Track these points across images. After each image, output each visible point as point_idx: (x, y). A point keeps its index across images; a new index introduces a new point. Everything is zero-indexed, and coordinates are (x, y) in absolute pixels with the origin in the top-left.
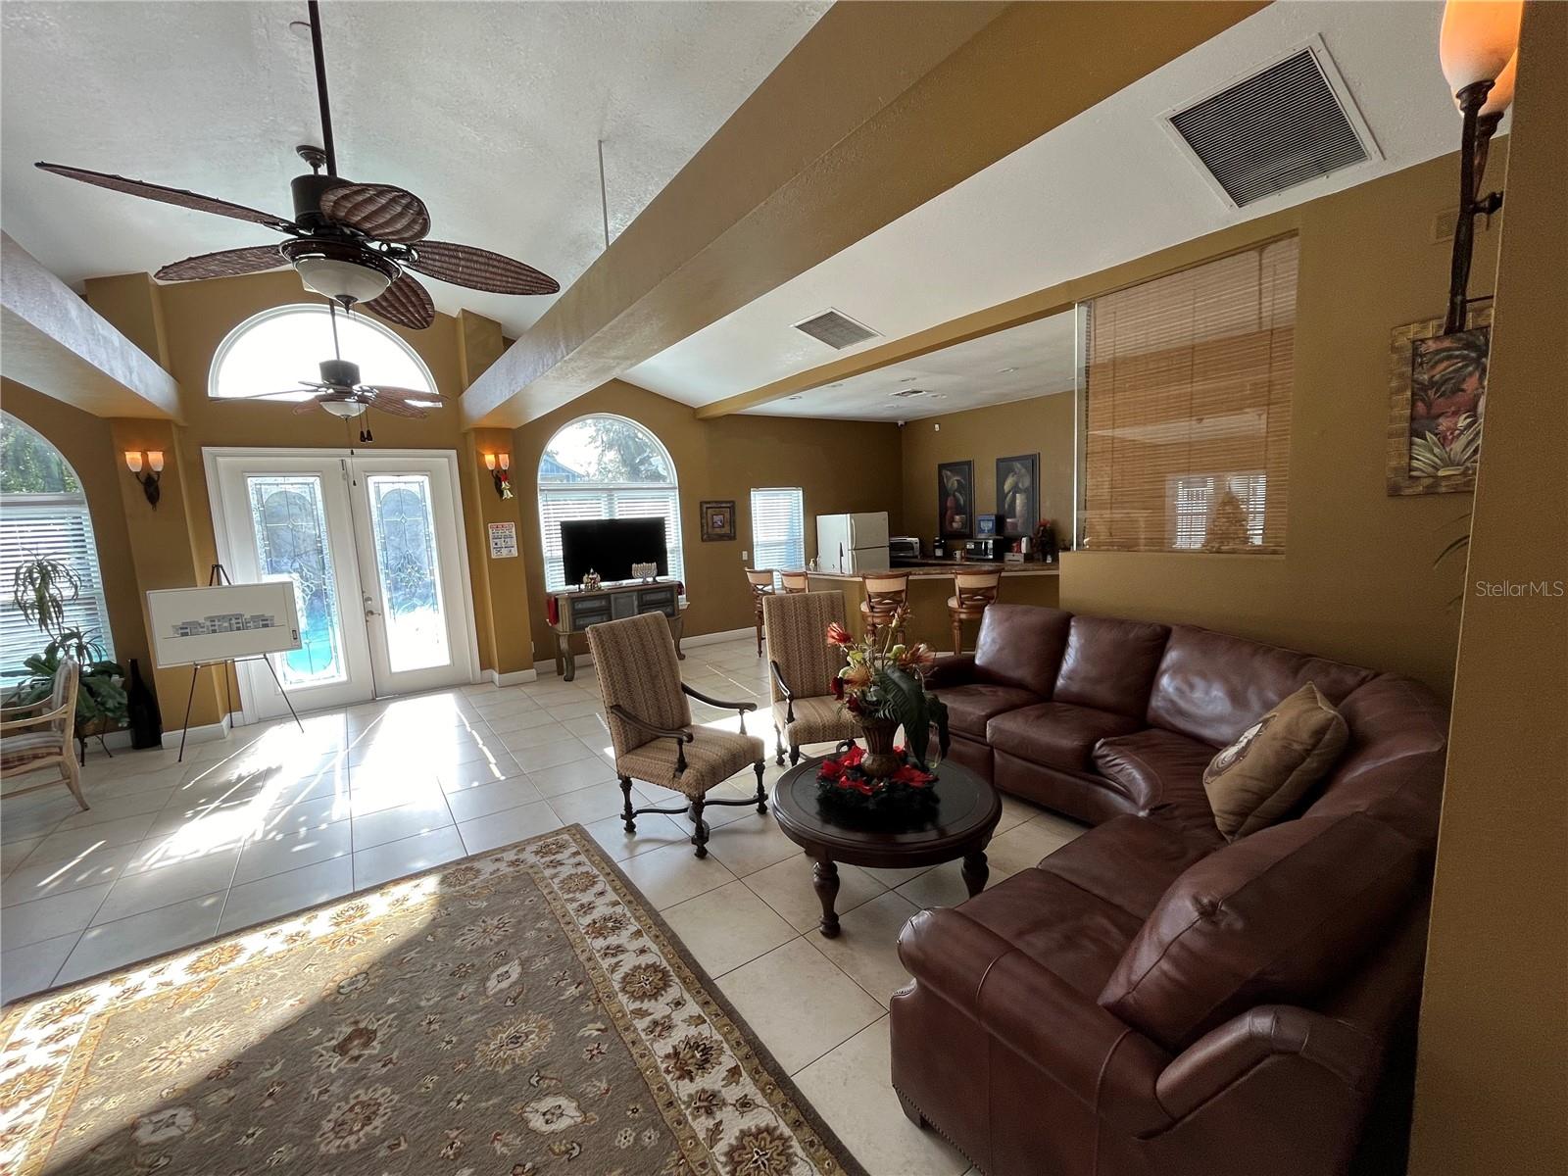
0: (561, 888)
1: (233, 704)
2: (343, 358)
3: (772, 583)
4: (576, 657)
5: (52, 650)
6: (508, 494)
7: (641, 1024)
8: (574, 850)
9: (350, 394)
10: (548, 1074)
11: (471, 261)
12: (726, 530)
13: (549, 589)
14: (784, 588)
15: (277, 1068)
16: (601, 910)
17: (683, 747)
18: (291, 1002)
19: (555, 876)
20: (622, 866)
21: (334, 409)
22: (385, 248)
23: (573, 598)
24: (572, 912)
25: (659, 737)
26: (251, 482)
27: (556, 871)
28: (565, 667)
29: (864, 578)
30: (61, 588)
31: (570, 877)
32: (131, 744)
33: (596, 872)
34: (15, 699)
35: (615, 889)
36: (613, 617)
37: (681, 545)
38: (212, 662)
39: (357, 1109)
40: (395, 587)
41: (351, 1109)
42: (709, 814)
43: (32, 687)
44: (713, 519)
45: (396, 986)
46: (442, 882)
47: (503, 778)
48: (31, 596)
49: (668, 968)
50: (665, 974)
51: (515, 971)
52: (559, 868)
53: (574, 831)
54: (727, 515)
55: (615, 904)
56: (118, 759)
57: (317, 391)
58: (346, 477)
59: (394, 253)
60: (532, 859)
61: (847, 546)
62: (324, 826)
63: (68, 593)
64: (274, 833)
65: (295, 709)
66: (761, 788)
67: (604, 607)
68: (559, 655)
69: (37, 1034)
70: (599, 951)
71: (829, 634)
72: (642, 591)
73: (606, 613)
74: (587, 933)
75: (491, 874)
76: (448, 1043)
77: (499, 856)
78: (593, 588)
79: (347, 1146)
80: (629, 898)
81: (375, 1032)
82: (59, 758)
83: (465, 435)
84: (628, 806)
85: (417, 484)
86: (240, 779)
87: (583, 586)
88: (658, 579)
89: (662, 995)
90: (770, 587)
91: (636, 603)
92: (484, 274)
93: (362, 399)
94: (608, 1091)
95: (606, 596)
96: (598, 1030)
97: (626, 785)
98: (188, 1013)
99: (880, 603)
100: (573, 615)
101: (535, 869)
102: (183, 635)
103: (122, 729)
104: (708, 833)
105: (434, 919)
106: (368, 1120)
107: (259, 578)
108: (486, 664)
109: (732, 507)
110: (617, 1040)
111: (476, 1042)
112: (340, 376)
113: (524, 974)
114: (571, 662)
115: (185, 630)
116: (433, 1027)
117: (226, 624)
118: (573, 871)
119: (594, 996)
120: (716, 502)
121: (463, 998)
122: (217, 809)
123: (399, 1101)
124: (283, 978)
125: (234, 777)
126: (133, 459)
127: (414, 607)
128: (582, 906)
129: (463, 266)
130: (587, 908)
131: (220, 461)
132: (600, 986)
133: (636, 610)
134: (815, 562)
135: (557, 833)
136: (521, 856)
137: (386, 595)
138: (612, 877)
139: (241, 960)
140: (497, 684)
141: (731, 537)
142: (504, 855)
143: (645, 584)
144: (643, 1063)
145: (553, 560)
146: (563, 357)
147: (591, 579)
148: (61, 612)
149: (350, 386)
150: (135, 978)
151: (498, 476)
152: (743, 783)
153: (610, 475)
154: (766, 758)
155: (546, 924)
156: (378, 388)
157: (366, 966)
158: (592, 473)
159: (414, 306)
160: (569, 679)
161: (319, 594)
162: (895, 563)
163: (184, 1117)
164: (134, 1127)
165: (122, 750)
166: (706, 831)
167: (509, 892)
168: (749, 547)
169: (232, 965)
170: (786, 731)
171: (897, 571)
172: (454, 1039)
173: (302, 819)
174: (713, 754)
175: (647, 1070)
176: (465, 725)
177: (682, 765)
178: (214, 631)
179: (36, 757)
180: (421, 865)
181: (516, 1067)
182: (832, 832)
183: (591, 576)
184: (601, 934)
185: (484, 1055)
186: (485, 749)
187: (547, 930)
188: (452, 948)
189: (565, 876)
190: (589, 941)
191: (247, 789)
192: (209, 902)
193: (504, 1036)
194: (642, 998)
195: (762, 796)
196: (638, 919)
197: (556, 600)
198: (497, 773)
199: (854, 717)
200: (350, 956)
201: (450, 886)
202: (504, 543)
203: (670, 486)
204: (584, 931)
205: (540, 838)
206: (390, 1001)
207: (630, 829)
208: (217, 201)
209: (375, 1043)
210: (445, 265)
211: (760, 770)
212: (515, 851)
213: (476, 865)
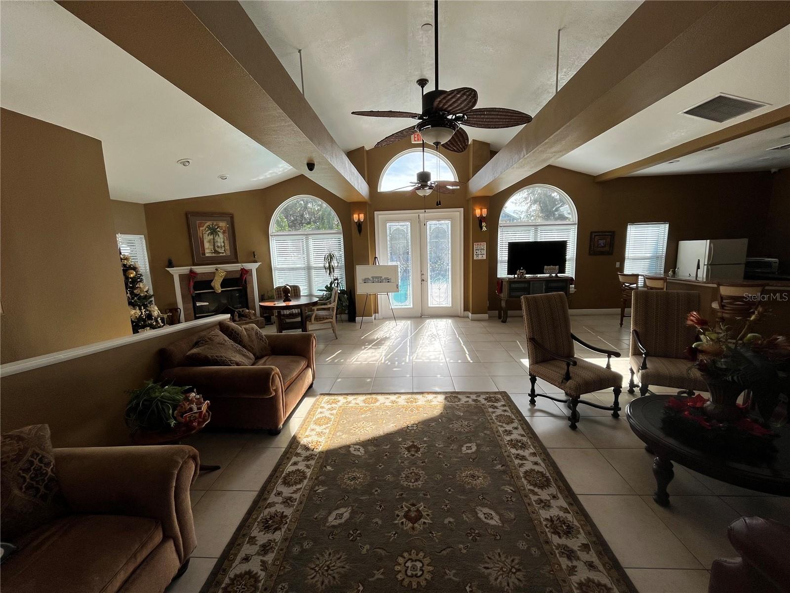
0: (497, 419)
1: (376, 311)
2: (425, 170)
3: (637, 283)
4: (509, 311)
5: (331, 284)
6: (484, 229)
7: (534, 498)
8: (503, 403)
9: (426, 186)
10: (487, 498)
11: (491, 115)
12: (607, 249)
13: (499, 276)
14: (645, 285)
15: (388, 447)
16: (515, 436)
17: (570, 368)
18: (392, 425)
19: (494, 412)
20: (527, 419)
21: (421, 193)
22: (454, 117)
23: (510, 282)
24: (501, 432)
25: (555, 359)
26: (388, 225)
27: (494, 410)
28: (502, 315)
29: (719, 285)
30: (334, 263)
31: (501, 415)
32: (347, 319)
33: (513, 417)
34: (322, 299)
35: (523, 428)
36: (531, 293)
37: (575, 257)
38: (372, 294)
39: (413, 474)
40: (433, 270)
41: (411, 473)
42: (580, 407)
43: (326, 295)
44: (598, 242)
45: (427, 434)
46: (446, 398)
47: (471, 361)
48: (327, 265)
49: (550, 477)
50: (548, 480)
51: (474, 449)
52: (496, 410)
53: (503, 395)
54: (608, 240)
55: (522, 436)
56: (345, 324)
57: (415, 185)
58: (419, 222)
59: (457, 119)
60: (483, 402)
61: (704, 261)
62: (403, 363)
63: (336, 265)
64: (387, 362)
65: (395, 317)
66: (616, 402)
67: (527, 287)
68: (500, 309)
69: (327, 406)
70: (513, 455)
71: (689, 318)
72: (548, 281)
73: (527, 291)
74: (508, 444)
75: (465, 402)
76: (446, 465)
77: (469, 395)
78: (521, 277)
79: (409, 485)
80: (530, 435)
81: (420, 448)
82: (331, 320)
83: (468, 200)
84: (533, 390)
85: (446, 225)
86: (377, 339)
87: (516, 276)
88: (559, 275)
89: (546, 489)
90: (635, 285)
91: (544, 287)
92: (495, 120)
93: (431, 188)
94: (515, 519)
95: (528, 281)
96: (511, 490)
97: (533, 380)
98: (363, 416)
99: (730, 303)
100: (509, 290)
101: (484, 406)
102: (365, 282)
103: (346, 314)
104: (579, 418)
105: (442, 413)
106: (416, 480)
107: (387, 263)
108: (466, 309)
109: (612, 234)
110: (521, 499)
111: (457, 470)
112: (424, 178)
113: (477, 450)
114: (506, 314)
115: (366, 281)
116: (441, 456)
117: (377, 280)
118: (503, 413)
119: (510, 474)
120: (602, 232)
121: (452, 450)
122: (371, 348)
123: (427, 478)
124: (390, 416)
125: (376, 338)
126: (355, 217)
127: (440, 279)
128: (506, 431)
129: (486, 118)
130: (509, 433)
131: (380, 216)
132: (513, 471)
133: (544, 291)
134: (674, 272)
135: (495, 393)
136: (479, 399)
137: (429, 273)
138: (522, 422)
139: (378, 404)
140: (470, 318)
141: (610, 253)
142: (471, 396)
143: (551, 277)
144: (533, 516)
145: (502, 262)
146: (524, 156)
147: (521, 272)
148: (334, 271)
149: (427, 182)
150: (350, 398)
151: (481, 219)
152: (606, 396)
153: (532, 218)
154: (623, 386)
155: (488, 432)
156: (437, 182)
157: (417, 422)
158: (522, 216)
159: (460, 142)
160: (504, 322)
161: (406, 271)
162: (747, 277)
163: (362, 450)
164: (349, 446)
165: (346, 321)
166: (577, 416)
167: (473, 413)
168: (622, 260)
169: (375, 405)
170: (640, 374)
171: (750, 282)
172: (448, 465)
173: (396, 359)
174: (588, 375)
175: (535, 520)
176: (456, 334)
177: (568, 377)
178: (373, 282)
179: (327, 319)
180: (438, 390)
181: (473, 488)
182: (671, 442)
183: (521, 271)
184: (515, 447)
185: (460, 477)
186: (464, 347)
187: (488, 435)
188: (449, 428)
189: (498, 414)
190: (509, 448)
191: (379, 343)
192: (369, 380)
193: (469, 473)
194: (535, 485)
195: (616, 407)
196: (534, 447)
197: (502, 282)
198: (469, 359)
199: (702, 375)
200: (411, 416)
201: (448, 401)
202: (480, 252)
203: (573, 223)
204: (506, 443)
205: (487, 393)
206: (425, 439)
207: (533, 402)
208: (399, 112)
209: (419, 453)
210: (478, 120)
211: (617, 392)
212: (476, 395)
213: (459, 396)
